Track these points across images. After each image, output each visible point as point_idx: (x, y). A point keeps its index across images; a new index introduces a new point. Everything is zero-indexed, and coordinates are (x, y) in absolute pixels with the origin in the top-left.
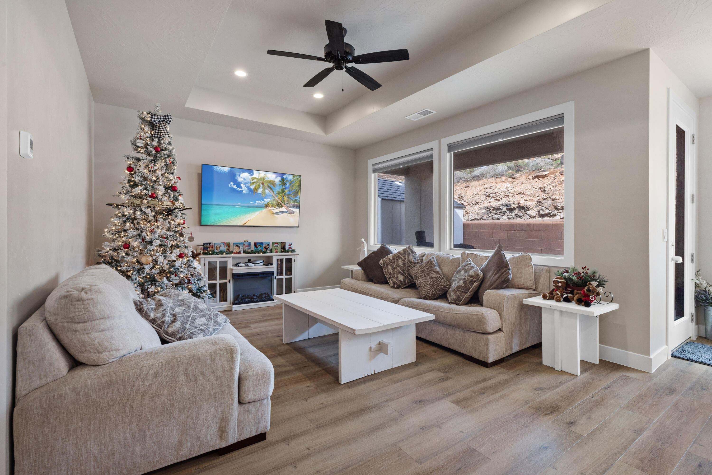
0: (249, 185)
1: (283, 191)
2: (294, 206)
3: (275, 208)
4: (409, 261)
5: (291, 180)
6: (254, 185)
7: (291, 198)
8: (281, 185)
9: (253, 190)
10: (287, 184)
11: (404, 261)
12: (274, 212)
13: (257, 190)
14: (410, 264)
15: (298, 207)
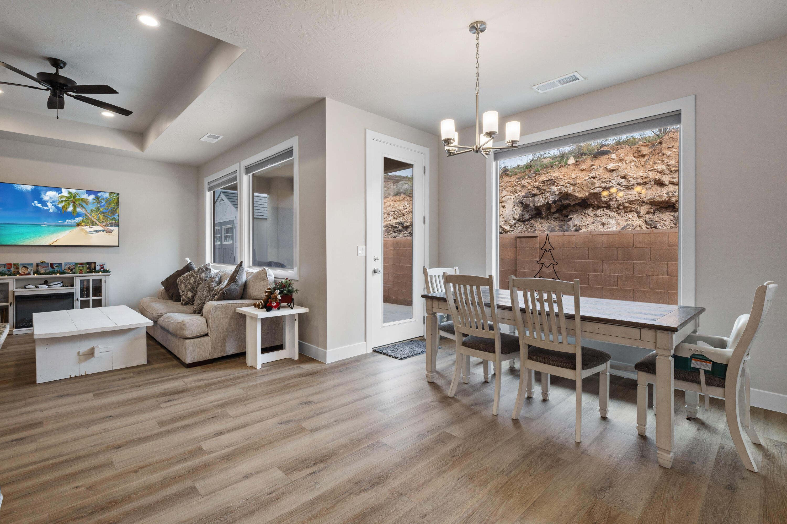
0: (57, 204)
1: (98, 209)
2: (112, 225)
3: (89, 227)
4: (200, 278)
5: (106, 198)
6: (63, 204)
7: (108, 216)
8: (96, 204)
9: (61, 208)
10: (102, 202)
11: (195, 278)
12: (88, 231)
13: (66, 209)
14: (201, 282)
15: (117, 225)
